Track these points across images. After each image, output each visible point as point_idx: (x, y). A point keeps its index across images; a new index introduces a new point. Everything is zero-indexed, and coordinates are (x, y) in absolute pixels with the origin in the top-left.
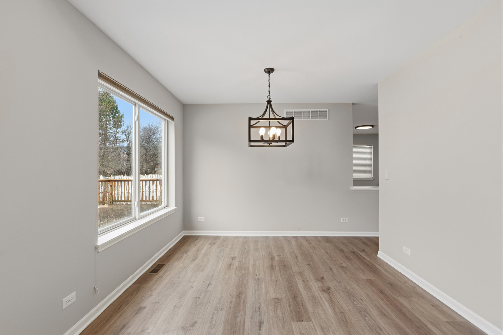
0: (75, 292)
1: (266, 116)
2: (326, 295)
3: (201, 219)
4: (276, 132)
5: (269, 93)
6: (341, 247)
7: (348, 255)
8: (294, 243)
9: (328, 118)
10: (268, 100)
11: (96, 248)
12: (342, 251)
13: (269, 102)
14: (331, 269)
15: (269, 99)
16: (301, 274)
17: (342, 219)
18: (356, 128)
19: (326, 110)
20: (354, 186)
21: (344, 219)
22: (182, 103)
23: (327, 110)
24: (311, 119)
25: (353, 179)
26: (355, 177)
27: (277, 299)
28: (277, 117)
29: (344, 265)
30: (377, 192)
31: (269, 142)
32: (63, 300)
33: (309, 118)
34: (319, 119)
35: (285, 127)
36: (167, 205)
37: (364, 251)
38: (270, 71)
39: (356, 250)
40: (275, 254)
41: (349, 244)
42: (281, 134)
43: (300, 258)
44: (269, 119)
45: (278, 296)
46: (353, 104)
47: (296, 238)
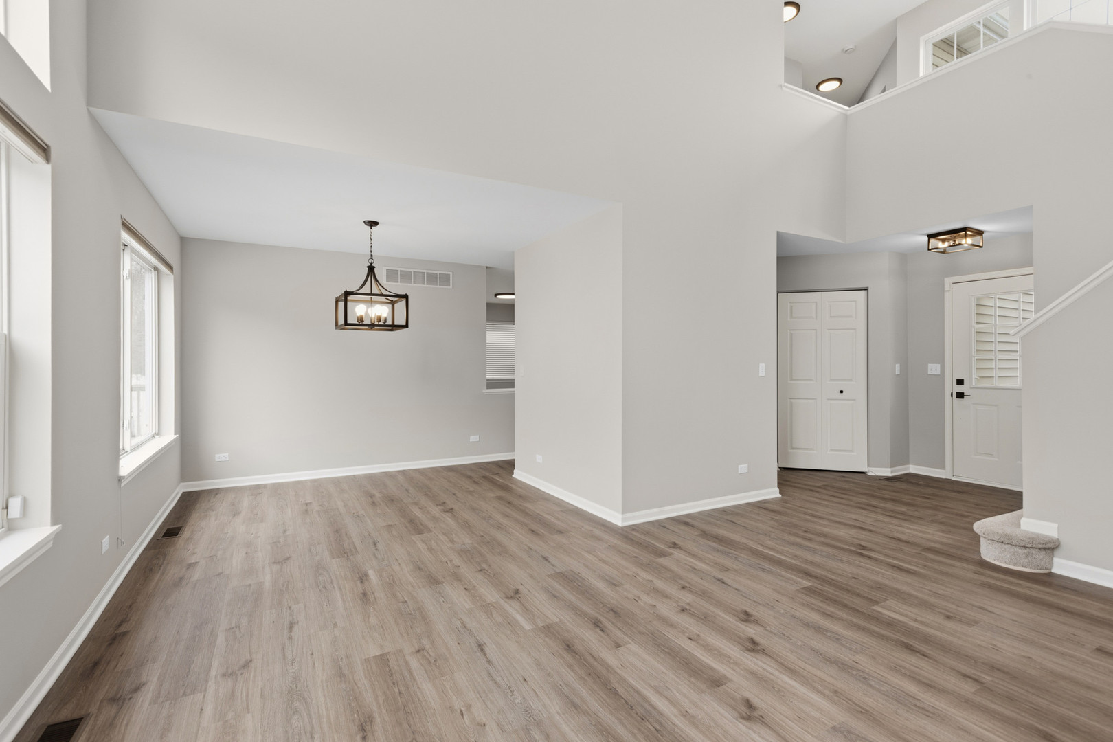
0: (108, 536)
1: (366, 289)
2: (449, 514)
3: (221, 457)
4: (381, 311)
5: (372, 256)
6: (469, 474)
7: (477, 480)
8: (401, 478)
9: (451, 287)
10: (369, 264)
11: (120, 479)
12: (470, 477)
13: (371, 269)
14: (454, 494)
15: (371, 264)
16: (416, 504)
17: (471, 437)
18: (496, 295)
19: (449, 273)
20: (487, 388)
21: (474, 438)
22: (179, 234)
23: (451, 273)
24: (426, 286)
25: (488, 380)
26: (489, 377)
27: (390, 526)
28: (385, 292)
29: (471, 489)
30: (512, 395)
31: (372, 326)
32: (103, 541)
33: (424, 283)
34: (438, 286)
35: (393, 303)
36: (157, 431)
37: (498, 474)
38: (372, 224)
39: (488, 474)
40: (374, 492)
41: (480, 470)
42: (388, 314)
43: (411, 490)
44: (371, 294)
45: (390, 523)
46: (487, 267)
47: (403, 472)
